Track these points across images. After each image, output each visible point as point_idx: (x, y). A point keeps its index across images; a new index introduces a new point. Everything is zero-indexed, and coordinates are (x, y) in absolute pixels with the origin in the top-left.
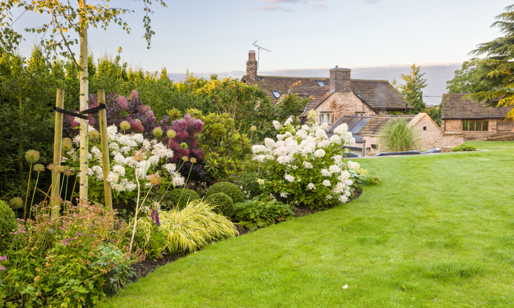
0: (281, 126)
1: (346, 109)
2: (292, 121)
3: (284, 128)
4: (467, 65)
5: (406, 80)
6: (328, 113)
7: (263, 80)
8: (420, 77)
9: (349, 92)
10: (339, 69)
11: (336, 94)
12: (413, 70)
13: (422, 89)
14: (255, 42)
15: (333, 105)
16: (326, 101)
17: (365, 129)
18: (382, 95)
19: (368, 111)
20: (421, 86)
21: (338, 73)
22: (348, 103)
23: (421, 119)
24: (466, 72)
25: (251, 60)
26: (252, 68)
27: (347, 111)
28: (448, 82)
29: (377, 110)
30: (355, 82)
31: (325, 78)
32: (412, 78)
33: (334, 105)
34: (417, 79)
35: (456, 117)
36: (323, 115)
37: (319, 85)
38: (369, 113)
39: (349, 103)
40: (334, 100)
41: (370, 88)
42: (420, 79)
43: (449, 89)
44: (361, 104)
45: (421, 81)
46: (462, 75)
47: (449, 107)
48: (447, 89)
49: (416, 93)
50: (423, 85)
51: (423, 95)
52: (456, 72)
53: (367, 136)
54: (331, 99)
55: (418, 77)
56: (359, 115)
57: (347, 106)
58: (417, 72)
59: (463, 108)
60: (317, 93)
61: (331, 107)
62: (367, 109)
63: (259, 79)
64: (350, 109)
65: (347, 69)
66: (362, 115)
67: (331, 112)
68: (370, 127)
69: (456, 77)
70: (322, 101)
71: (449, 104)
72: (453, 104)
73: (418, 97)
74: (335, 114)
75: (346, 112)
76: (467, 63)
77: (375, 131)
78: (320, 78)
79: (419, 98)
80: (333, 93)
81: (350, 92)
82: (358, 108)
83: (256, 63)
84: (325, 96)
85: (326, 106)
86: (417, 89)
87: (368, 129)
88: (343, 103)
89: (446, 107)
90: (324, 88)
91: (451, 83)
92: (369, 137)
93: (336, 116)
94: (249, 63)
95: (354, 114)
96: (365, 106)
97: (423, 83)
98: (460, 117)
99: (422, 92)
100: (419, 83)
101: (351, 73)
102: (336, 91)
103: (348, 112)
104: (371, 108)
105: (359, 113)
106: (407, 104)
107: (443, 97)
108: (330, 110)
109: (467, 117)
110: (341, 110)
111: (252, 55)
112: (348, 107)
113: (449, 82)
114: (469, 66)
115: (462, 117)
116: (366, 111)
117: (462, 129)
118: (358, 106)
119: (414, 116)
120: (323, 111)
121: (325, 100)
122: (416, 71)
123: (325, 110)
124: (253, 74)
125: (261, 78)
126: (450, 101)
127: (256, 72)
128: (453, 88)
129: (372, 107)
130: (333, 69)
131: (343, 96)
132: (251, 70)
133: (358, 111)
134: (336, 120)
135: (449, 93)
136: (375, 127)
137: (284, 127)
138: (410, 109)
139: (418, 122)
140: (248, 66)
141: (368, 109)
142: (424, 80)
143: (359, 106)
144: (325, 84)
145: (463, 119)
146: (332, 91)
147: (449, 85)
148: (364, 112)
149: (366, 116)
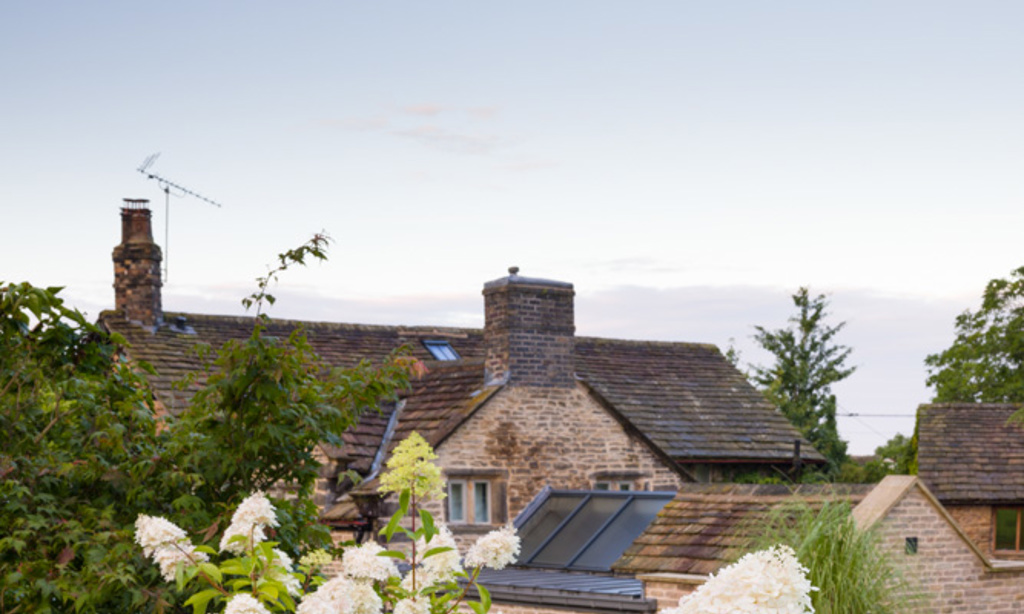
0: (203, 555)
1: (559, 460)
2: (272, 519)
3: (215, 572)
4: (1001, 293)
5: (772, 348)
6: (482, 480)
7: (190, 331)
8: (826, 338)
9: (571, 384)
10: (523, 281)
11: (515, 392)
12: (799, 310)
13: (835, 388)
14: (150, 161)
15: (501, 440)
16: (469, 425)
17: (647, 550)
18: (697, 403)
19: (652, 470)
20: (831, 375)
21: (517, 302)
22: (565, 432)
23: (897, 504)
24: (997, 319)
25: (132, 241)
26: (140, 276)
27: (563, 468)
28: (930, 360)
29: (687, 467)
30: (592, 348)
31: (462, 331)
32: (797, 342)
33: (505, 443)
34: (814, 346)
35: (972, 495)
36: (457, 489)
37: (435, 358)
38: (657, 478)
39: (570, 435)
40: (505, 420)
41: (647, 375)
42: (828, 345)
43: (934, 386)
44: (622, 439)
45: (829, 352)
46: (985, 330)
47: (941, 455)
48: (929, 384)
49: (814, 403)
50: (839, 368)
51: (839, 410)
52: (961, 320)
53: (657, 581)
54: (493, 414)
55: (817, 339)
56: (615, 488)
57: (560, 447)
58: (816, 317)
59: (995, 458)
60: (431, 390)
61: (492, 451)
62: (645, 464)
63: (173, 328)
64: (574, 462)
65: (559, 285)
66: (625, 488)
67: (492, 475)
68: (670, 539)
69: (961, 337)
70: (454, 424)
71: (941, 443)
72: (956, 444)
73: (820, 415)
74: (509, 482)
75: (557, 473)
76: (1002, 284)
77: (692, 557)
78: (439, 329)
79: (822, 421)
80: (500, 388)
81: (573, 386)
82: (610, 455)
83: (154, 255)
84: (464, 403)
85: (472, 448)
86: (816, 386)
87: (659, 550)
88: (542, 434)
89: (932, 454)
90: (460, 369)
91: (942, 363)
92: (675, 589)
93: (516, 493)
94: (121, 256)
95: (593, 482)
96: (638, 448)
97: (838, 361)
98: (986, 496)
99: (833, 399)
100: (823, 364)
101: (576, 300)
102: (513, 381)
103: (566, 473)
104: (662, 458)
105: (614, 476)
106: (797, 444)
107: (919, 415)
108: (490, 467)
109: (1011, 496)
110: (534, 465)
111: (136, 220)
112: (565, 451)
113: (935, 357)
114: (1007, 295)
115: (995, 496)
116: (641, 470)
117: (993, 544)
118: (608, 447)
119: (864, 492)
120: (460, 467)
121: (464, 421)
122: (811, 313)
123: (468, 467)
124: (142, 304)
125: (181, 321)
126: (947, 432)
127: (154, 299)
128: (952, 384)
129: (670, 453)
130: (498, 282)
131: (543, 403)
132: (133, 285)
133: (610, 469)
134: (515, 508)
135: (935, 401)
136: (691, 540)
137: (219, 559)
138: (809, 461)
139: (885, 517)
140: (121, 270)
141: (650, 462)
142: (840, 352)
143: (613, 449)
144: (460, 354)
145: (996, 505)
146: (495, 382)
147: (936, 371)
148: (635, 476)
149: (641, 491)
